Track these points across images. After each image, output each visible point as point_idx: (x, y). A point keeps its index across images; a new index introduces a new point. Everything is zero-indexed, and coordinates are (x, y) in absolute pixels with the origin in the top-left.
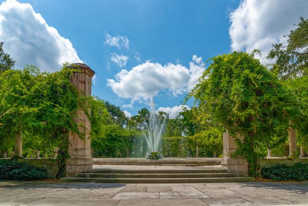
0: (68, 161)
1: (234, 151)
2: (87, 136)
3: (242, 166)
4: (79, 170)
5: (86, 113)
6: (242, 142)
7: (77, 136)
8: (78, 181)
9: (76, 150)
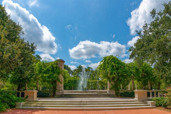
0: (57, 91)
1: (111, 87)
2: (63, 83)
3: (114, 93)
4: (60, 94)
5: (62, 75)
6: (113, 84)
7: (59, 83)
8: (60, 97)
9: (59, 87)
